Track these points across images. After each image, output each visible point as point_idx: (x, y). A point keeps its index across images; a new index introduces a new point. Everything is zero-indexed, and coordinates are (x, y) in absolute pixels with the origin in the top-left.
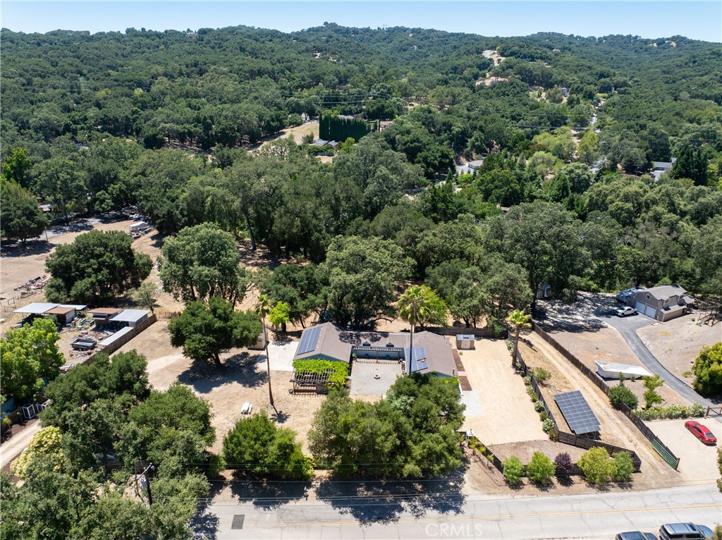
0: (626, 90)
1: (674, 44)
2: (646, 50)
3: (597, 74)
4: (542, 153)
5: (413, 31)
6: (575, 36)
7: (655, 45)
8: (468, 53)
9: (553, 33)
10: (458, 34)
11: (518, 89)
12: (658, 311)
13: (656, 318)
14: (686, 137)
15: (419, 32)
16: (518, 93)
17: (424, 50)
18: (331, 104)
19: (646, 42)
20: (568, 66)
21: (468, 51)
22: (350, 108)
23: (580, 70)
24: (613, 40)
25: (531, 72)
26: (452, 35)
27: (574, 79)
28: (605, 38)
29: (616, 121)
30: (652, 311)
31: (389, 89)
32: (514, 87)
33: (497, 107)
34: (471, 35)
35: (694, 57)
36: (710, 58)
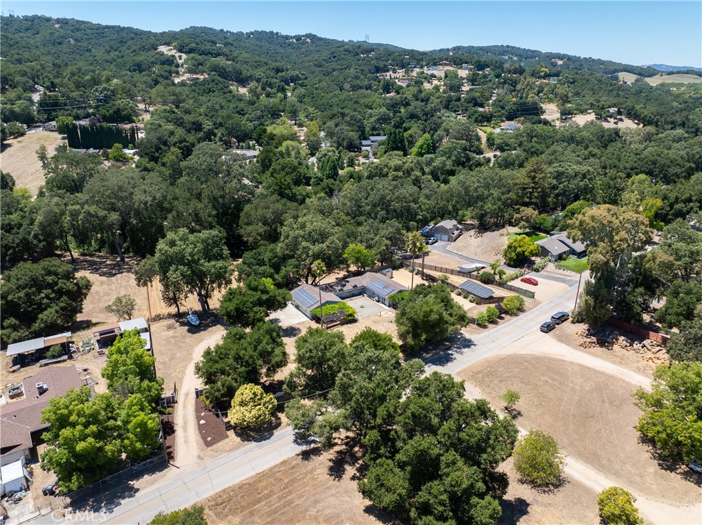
0: (303, 83)
1: (308, 40)
2: (289, 45)
3: (273, 69)
4: (289, 142)
5: (58, 21)
6: (225, 31)
7: (294, 40)
8: (143, 48)
9: (205, 27)
10: (113, 27)
11: (221, 86)
12: (449, 236)
13: (449, 241)
14: (372, 120)
15: (67, 23)
16: (222, 89)
17: (84, 44)
18: (50, 110)
19: (287, 37)
20: (248, 62)
21: (143, 47)
22: (76, 113)
23: (259, 65)
24: (260, 36)
25: (224, 69)
26: (107, 27)
27: (260, 75)
28: (252, 33)
29: (317, 111)
30: (446, 237)
31: (113, 91)
32: (217, 84)
33: (220, 104)
34: (128, 28)
35: (333, 53)
36: (344, 55)
